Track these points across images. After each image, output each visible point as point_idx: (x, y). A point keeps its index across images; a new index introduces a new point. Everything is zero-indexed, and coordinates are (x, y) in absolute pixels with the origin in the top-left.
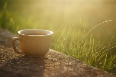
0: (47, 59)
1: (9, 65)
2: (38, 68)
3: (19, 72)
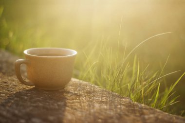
0: (68, 92)
1: (13, 101)
2: (56, 105)
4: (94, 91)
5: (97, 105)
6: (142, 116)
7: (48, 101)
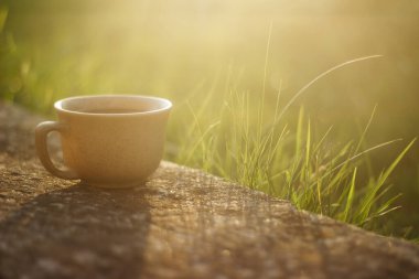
0: (155, 192)
1: (32, 215)
2: (128, 220)
3: (67, 232)
4: (212, 189)
5: (219, 220)
6: (320, 241)
7: (110, 212)
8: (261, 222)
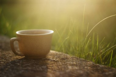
0: (49, 60)
1: (9, 67)
2: (41, 68)
3: (20, 72)
4: (67, 58)
5: (70, 67)
6: (104, 73)
7: (35, 66)
8: (84, 68)
